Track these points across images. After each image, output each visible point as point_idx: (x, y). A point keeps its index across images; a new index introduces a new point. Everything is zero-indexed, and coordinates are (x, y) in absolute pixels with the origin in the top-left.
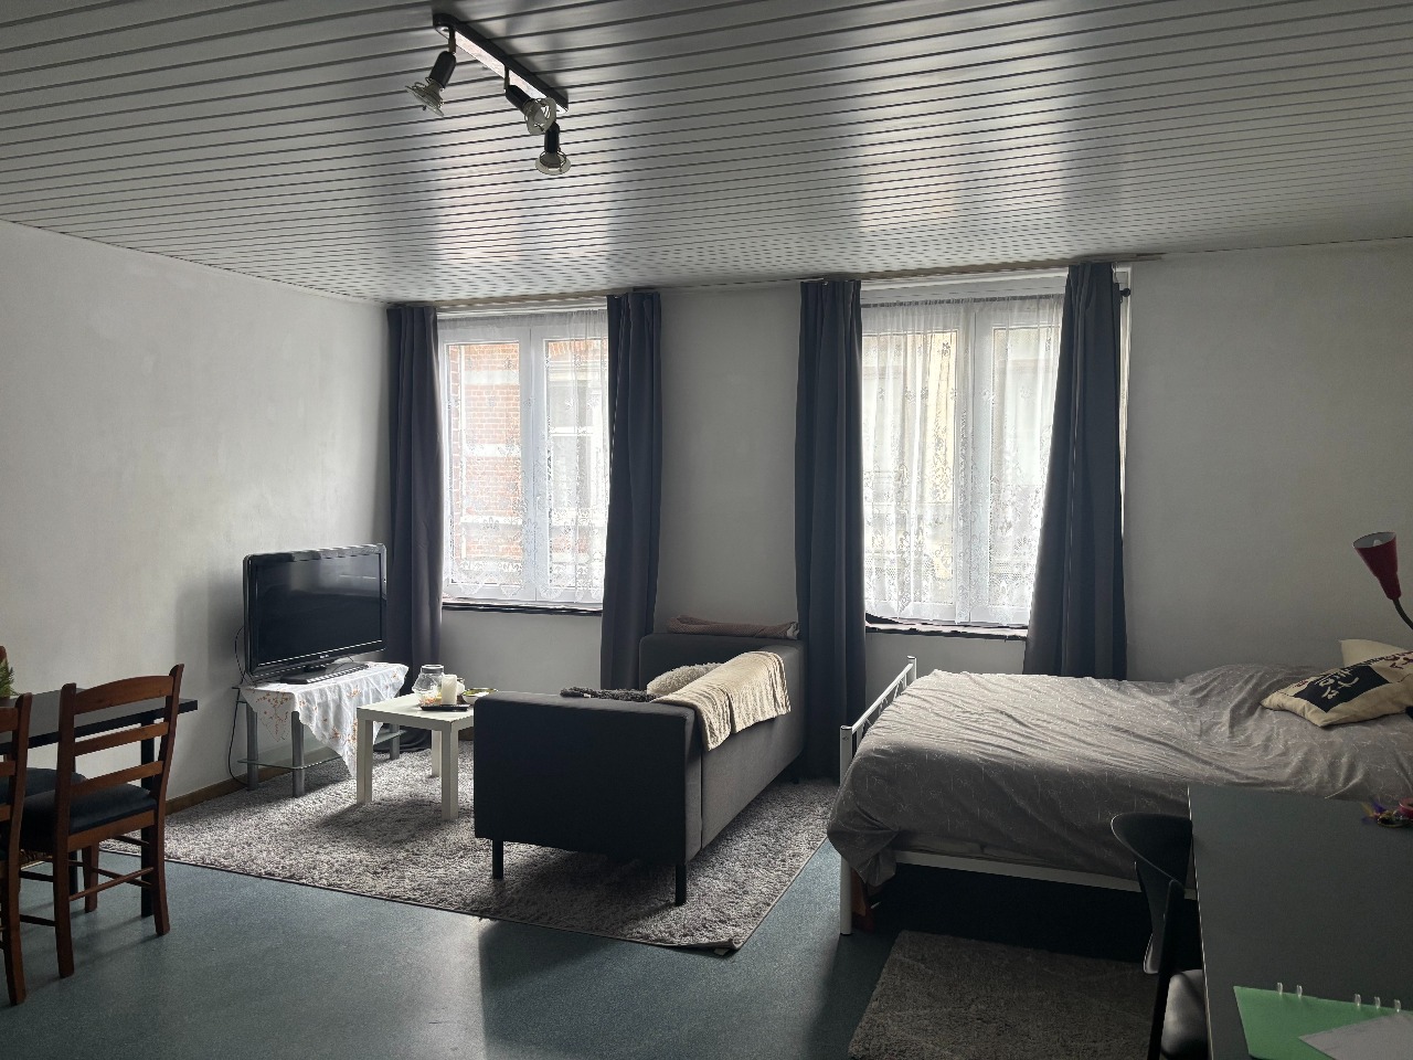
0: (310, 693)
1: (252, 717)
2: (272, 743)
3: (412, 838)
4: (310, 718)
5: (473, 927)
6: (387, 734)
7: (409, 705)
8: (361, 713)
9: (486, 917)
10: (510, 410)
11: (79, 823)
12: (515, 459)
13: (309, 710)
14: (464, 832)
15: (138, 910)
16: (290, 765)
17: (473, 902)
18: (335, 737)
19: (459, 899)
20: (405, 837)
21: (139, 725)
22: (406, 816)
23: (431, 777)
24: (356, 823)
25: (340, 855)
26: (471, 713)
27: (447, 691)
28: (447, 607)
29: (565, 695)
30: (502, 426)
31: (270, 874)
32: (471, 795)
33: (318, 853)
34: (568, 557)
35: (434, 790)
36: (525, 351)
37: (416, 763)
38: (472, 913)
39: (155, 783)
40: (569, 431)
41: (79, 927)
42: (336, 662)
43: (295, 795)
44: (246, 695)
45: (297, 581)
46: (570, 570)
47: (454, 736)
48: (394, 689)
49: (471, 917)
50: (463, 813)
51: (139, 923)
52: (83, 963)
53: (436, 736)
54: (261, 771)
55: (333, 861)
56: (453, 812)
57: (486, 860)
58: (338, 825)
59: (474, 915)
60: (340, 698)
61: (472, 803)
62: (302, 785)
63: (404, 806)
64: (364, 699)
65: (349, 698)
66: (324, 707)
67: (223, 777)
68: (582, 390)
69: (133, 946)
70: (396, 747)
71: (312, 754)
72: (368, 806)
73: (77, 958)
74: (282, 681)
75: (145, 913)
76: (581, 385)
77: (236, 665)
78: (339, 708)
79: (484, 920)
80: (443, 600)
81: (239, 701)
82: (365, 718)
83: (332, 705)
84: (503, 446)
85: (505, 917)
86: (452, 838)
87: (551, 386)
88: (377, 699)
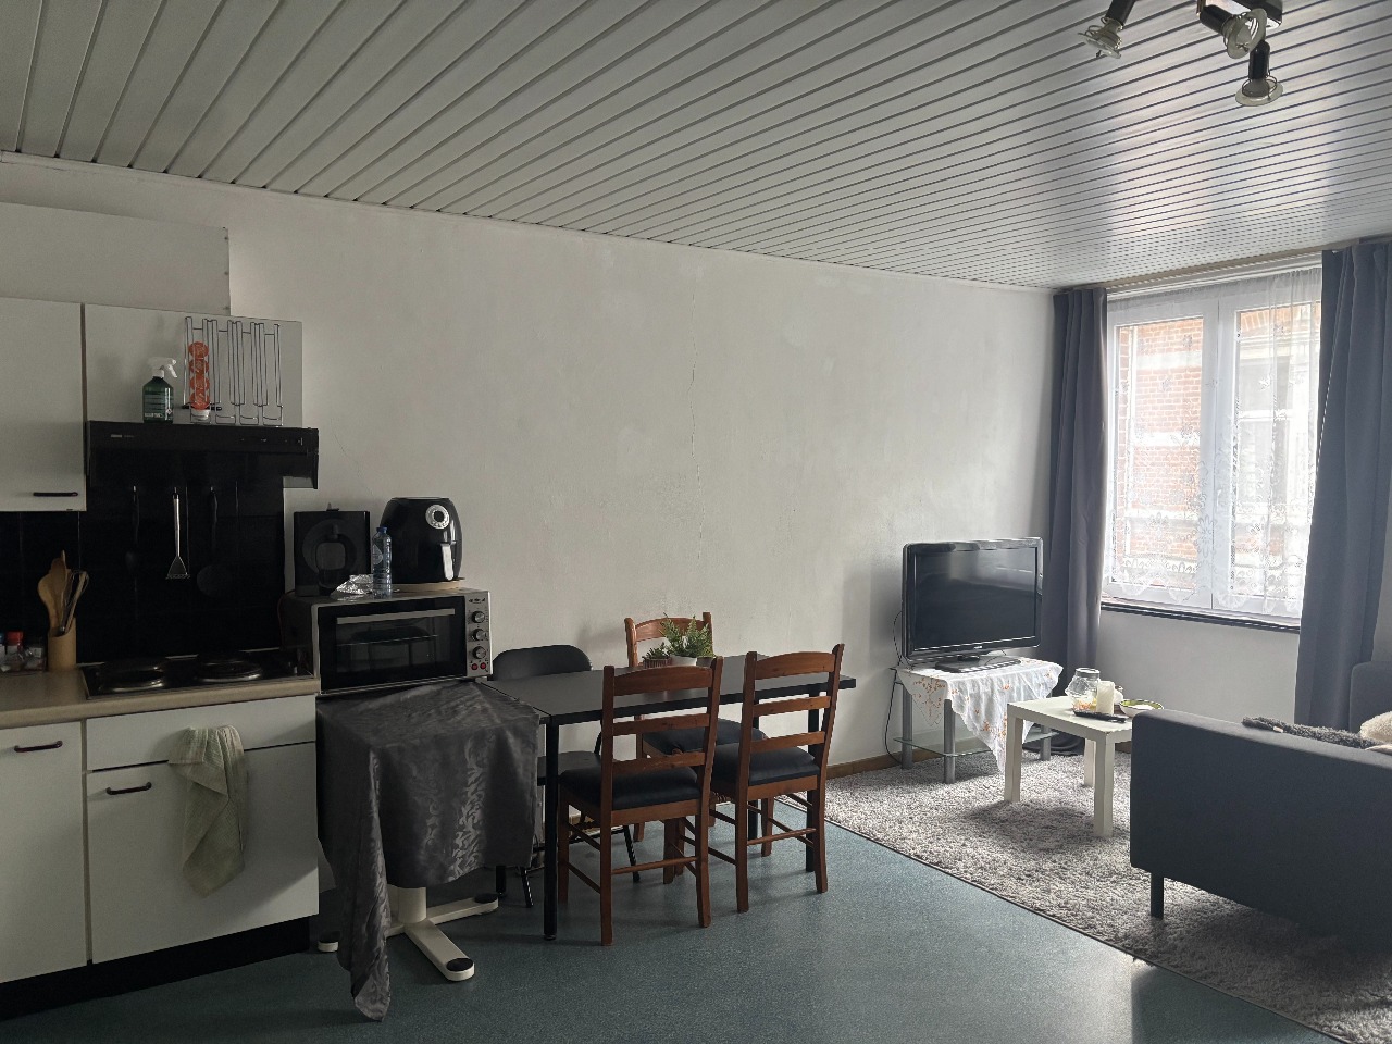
0: (963, 683)
1: (907, 697)
2: (926, 727)
3: (1060, 849)
4: (961, 707)
5: (1127, 967)
6: (1037, 733)
7: (1061, 708)
8: (1011, 710)
9: (1141, 959)
10: (1188, 395)
11: (757, 776)
12: (1192, 448)
13: (961, 699)
14: (1118, 855)
15: (802, 864)
16: (941, 751)
17: (1126, 937)
18: (986, 729)
19: (1110, 930)
20: (1052, 846)
21: (807, 695)
22: (1055, 824)
23: (1083, 786)
24: (1003, 822)
25: (985, 851)
26: (1129, 725)
27: (1103, 698)
28: (1108, 608)
29: (1248, 724)
30: (1177, 413)
31: (918, 856)
32: (1127, 814)
33: (964, 845)
34: (1255, 559)
35: (1086, 802)
36: (1210, 329)
37: (1068, 768)
38: (1125, 950)
39: (819, 750)
40: (1264, 415)
41: (755, 869)
42: (990, 654)
43: (945, 781)
44: (901, 676)
45: (955, 570)
46: (1258, 576)
47: (1110, 749)
48: (1047, 688)
49: (1123, 954)
50: (1118, 833)
51: (802, 877)
52: (756, 903)
53: (1090, 745)
54: (914, 752)
55: (978, 856)
56: (1108, 830)
57: (1144, 893)
58: (986, 820)
59: (1126, 953)
60: (992, 691)
61: (1128, 823)
62: (952, 772)
63: (1053, 813)
64: (1015, 695)
65: (1002, 693)
66: (976, 698)
67: (880, 752)
68: (1283, 368)
69: (799, 896)
70: (1047, 747)
71: (961, 742)
72: (1015, 805)
73: (752, 897)
74: (937, 668)
75: (809, 869)
76: (1282, 362)
77: (893, 649)
78: (990, 701)
79: (1138, 962)
80: (1102, 600)
81: (896, 682)
82: (1016, 716)
83: (984, 697)
84: (1178, 435)
85: (1164, 965)
86: (1105, 858)
87: (1241, 365)
88: (1029, 697)
